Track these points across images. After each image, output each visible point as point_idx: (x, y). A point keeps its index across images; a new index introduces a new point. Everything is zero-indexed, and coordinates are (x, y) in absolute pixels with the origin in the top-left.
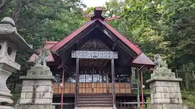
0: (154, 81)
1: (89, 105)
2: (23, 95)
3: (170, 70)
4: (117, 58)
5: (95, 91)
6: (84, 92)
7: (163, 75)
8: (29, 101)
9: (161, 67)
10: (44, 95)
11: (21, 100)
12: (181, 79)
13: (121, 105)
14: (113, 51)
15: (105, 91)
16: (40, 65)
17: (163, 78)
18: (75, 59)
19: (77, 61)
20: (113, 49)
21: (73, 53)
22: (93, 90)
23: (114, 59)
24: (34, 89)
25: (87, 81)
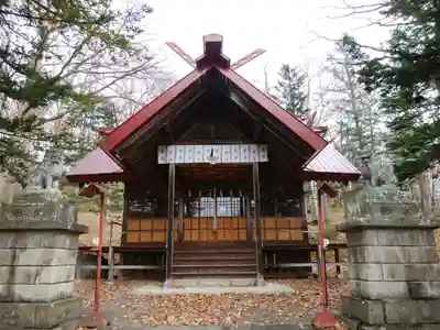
4: (265, 160)
5: (220, 237)
6: (195, 238)
10: (38, 273)
14: (257, 143)
15: (243, 237)
16: (39, 189)
17: (386, 220)
18: (166, 167)
19: (172, 170)
20: (256, 138)
21: (162, 152)
22: (215, 233)
23: (259, 163)
24: (14, 257)
25: (202, 215)
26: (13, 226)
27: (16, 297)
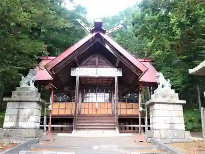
0: (153, 104)
1: (89, 127)
2: (6, 118)
3: (173, 90)
4: (121, 75)
5: (99, 112)
6: (86, 113)
7: (164, 97)
8: (12, 124)
9: (163, 87)
10: (28, 118)
11: (4, 123)
12: (184, 102)
13: (127, 128)
14: (117, 67)
15: (110, 113)
17: (164, 100)
18: (75, 77)
19: (78, 79)
20: (117, 65)
21: (73, 70)
22: (97, 110)
23: (118, 77)
24: (19, 112)
25: (90, 101)
26: (18, 100)
27: (19, 127)
